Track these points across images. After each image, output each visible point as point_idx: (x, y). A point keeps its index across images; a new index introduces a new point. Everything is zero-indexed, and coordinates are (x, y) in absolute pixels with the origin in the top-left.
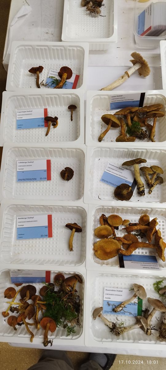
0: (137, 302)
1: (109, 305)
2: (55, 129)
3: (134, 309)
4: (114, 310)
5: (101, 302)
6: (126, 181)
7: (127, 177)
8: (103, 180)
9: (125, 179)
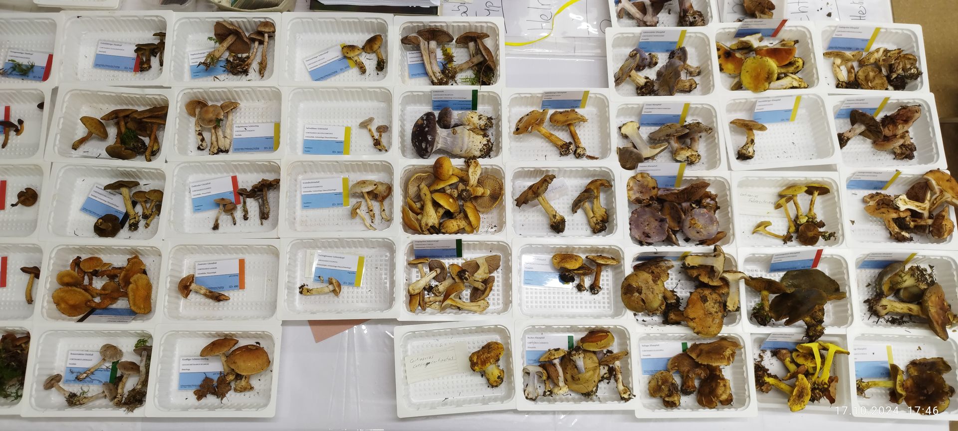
0: (111, 367)
1: (72, 372)
2: (19, 137)
3: (106, 377)
4: (78, 379)
5: (63, 369)
6: (117, 211)
7: (118, 204)
8: (84, 209)
9: (116, 208)
